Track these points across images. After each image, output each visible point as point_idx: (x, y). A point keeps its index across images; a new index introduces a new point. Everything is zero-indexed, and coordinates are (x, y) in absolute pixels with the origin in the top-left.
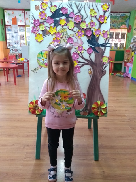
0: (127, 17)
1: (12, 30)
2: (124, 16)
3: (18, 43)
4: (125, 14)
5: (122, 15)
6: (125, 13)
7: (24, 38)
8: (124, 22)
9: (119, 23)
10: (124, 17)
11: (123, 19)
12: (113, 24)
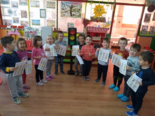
1: (8, 3)
3: (18, 21)
7: (27, 15)
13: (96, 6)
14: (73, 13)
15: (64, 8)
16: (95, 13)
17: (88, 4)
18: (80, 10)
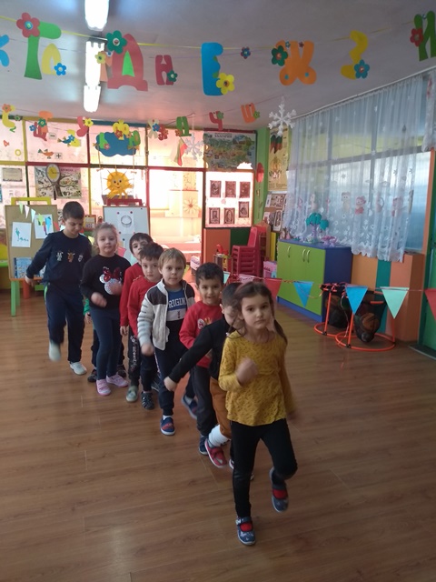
0: (249, 143)
2: (243, 140)
4: (243, 136)
5: (237, 138)
6: (245, 134)
8: (244, 156)
9: (231, 158)
10: (243, 143)
11: (240, 147)
12: (218, 161)
13: (111, 174)
14: (63, 189)
15: (43, 181)
16: (110, 187)
17: (93, 170)
18: (77, 182)
